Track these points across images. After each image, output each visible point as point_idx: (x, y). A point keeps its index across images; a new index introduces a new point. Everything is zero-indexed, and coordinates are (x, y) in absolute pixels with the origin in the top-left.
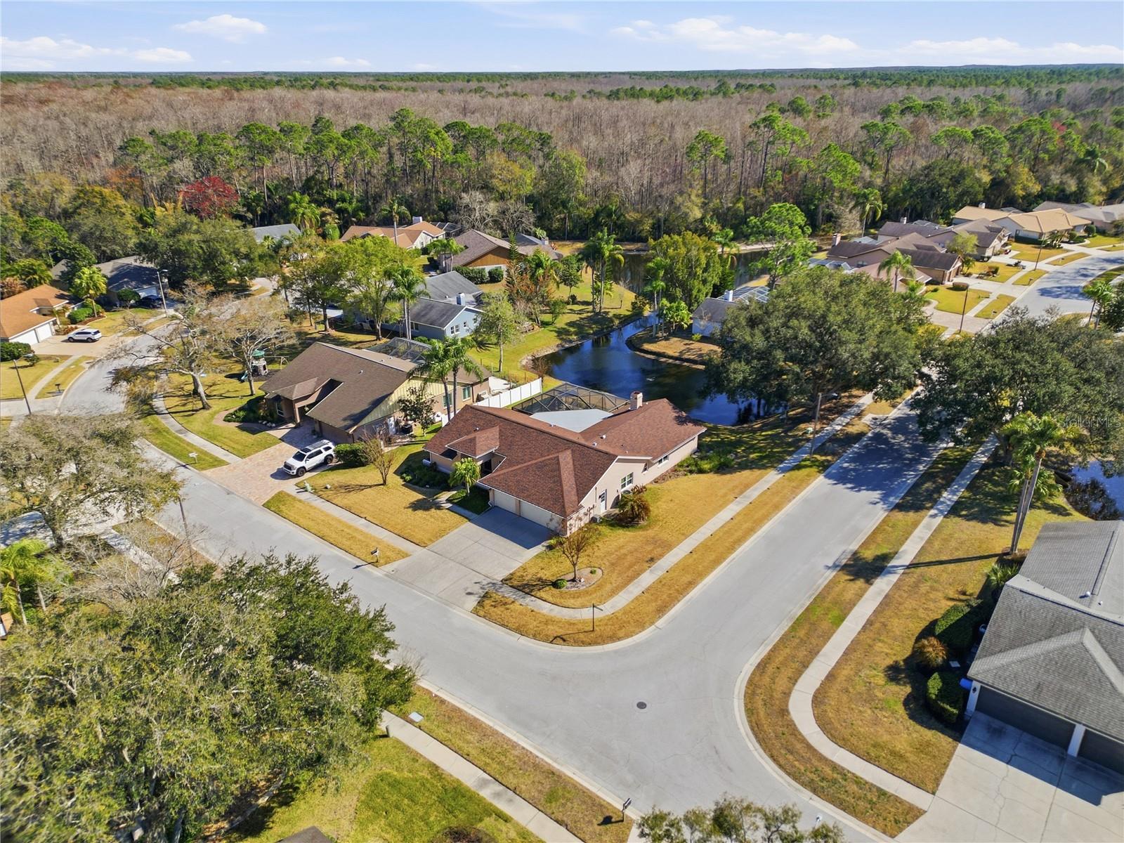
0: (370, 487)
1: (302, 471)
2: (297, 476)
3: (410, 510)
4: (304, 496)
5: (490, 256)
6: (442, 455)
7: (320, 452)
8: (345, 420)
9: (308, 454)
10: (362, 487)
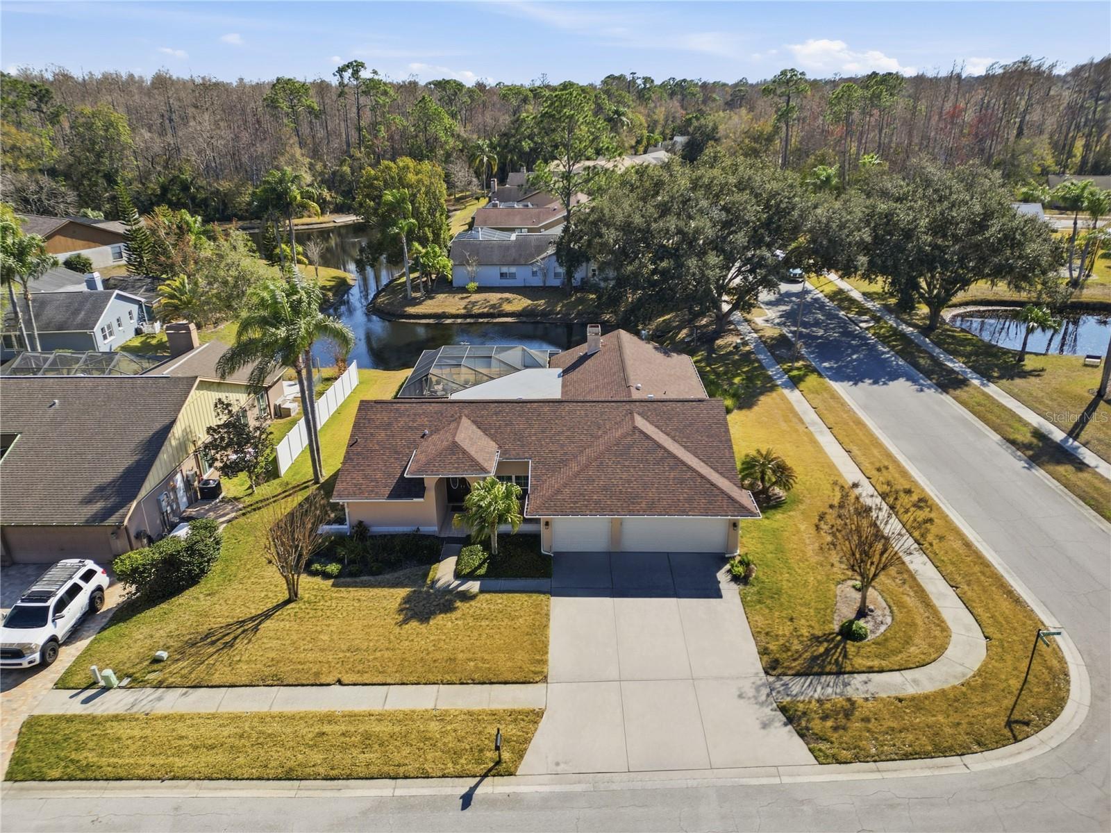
0: (267, 615)
1: (53, 646)
2: (44, 664)
3: (414, 624)
4: (114, 702)
5: (59, 239)
6: (391, 496)
7: (75, 590)
8: (88, 501)
9: (52, 603)
10: (251, 625)
